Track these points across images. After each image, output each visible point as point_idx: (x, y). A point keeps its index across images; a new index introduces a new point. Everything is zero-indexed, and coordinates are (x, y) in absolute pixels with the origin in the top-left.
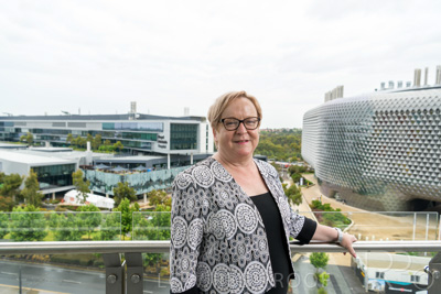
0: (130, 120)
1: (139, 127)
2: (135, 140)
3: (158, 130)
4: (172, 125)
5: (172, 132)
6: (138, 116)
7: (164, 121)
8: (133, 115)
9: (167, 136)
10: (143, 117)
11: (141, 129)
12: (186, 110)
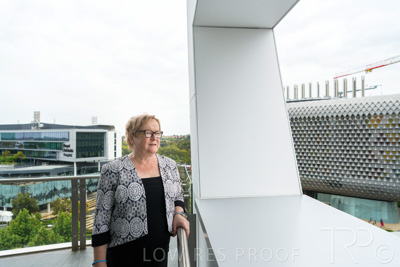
0: (33, 130)
1: (42, 137)
2: (38, 150)
3: (64, 139)
4: (78, 133)
5: (78, 141)
6: (41, 126)
7: (70, 131)
8: (36, 125)
9: (73, 144)
10: (47, 126)
11: (45, 139)
12: (94, 119)
